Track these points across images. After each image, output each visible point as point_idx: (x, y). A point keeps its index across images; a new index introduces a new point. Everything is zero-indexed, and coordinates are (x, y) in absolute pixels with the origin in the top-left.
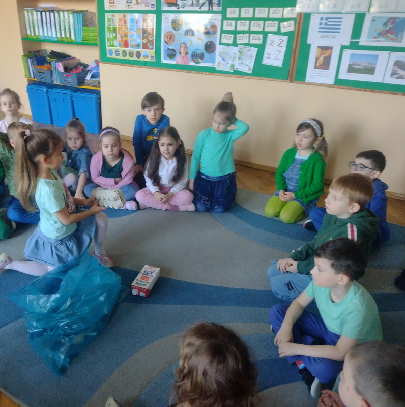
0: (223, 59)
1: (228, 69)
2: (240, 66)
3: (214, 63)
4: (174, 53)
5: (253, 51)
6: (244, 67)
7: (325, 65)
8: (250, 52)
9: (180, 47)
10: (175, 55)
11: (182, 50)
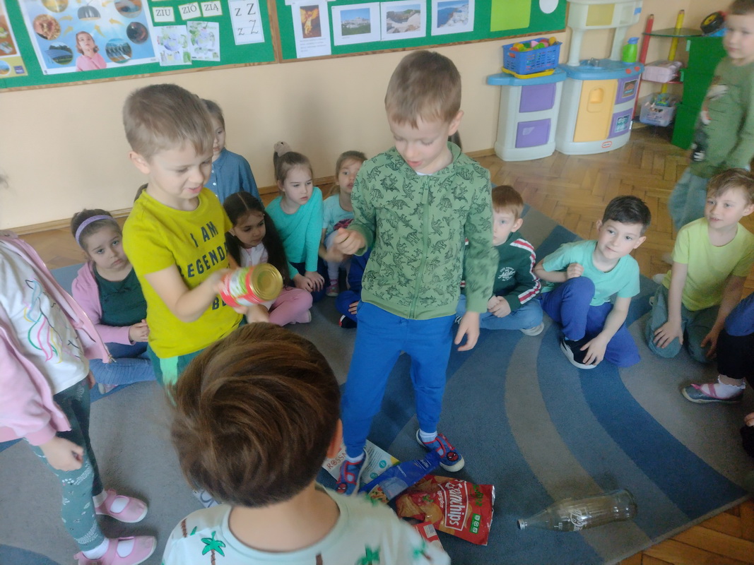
0: (167, 47)
1: (180, 61)
2: (198, 53)
3: (154, 56)
4: (68, 53)
5: (212, 28)
6: (205, 54)
7: (315, 31)
8: (208, 30)
9: (77, 40)
10: (71, 57)
11: (83, 45)
